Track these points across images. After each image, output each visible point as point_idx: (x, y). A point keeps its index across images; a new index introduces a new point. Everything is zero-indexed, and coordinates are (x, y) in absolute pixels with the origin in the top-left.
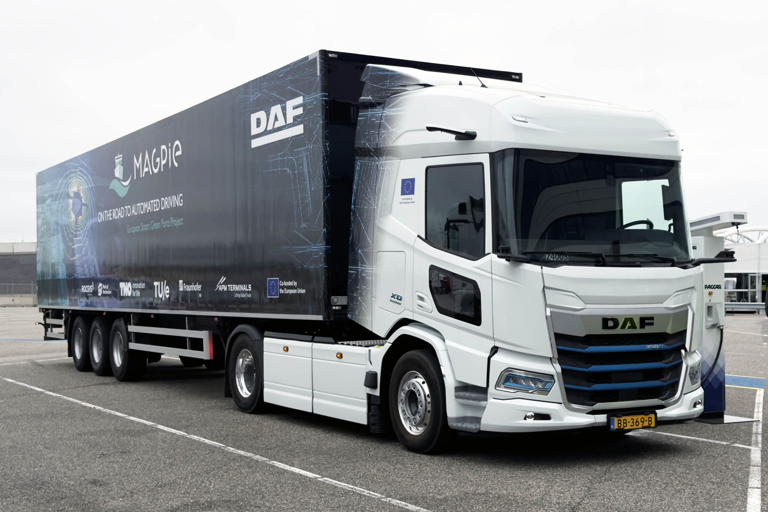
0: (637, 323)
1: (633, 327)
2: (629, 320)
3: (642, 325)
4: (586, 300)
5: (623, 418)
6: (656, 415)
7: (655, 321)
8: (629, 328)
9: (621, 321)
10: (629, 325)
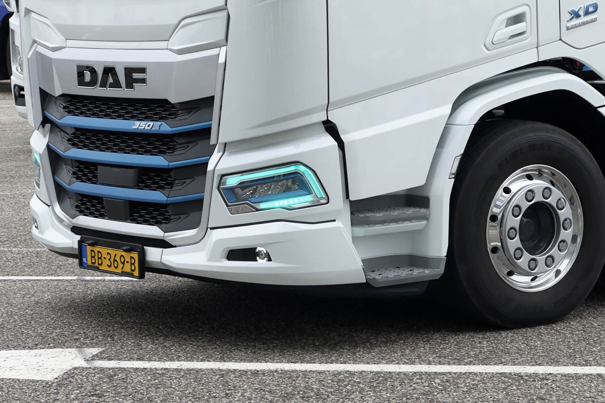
0: (122, 77)
2: (110, 69)
5: (97, 249)
6: (142, 255)
7: (148, 76)
8: (112, 86)
9: (100, 72)
10: (111, 80)
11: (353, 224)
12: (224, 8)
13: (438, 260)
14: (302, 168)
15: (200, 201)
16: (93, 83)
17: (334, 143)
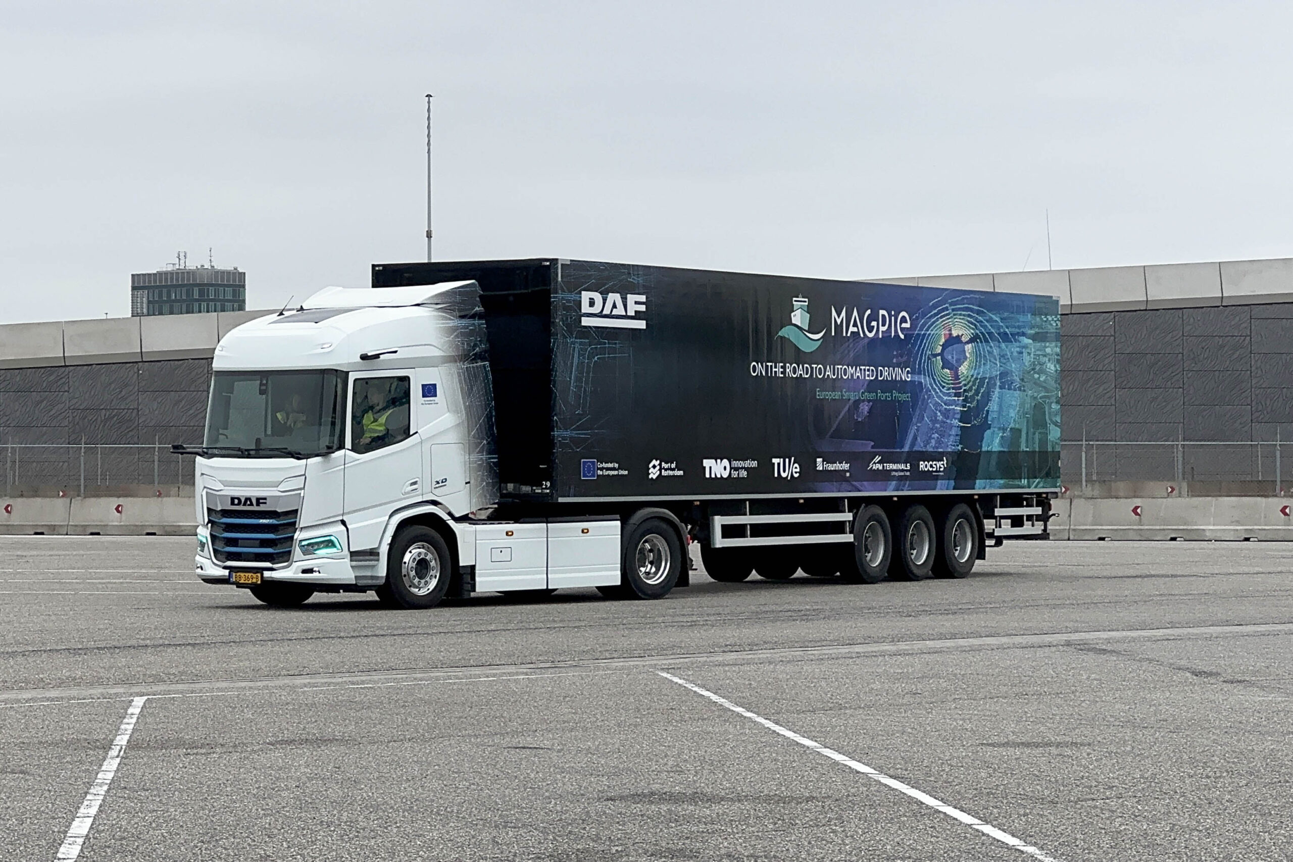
0: (254, 502)
1: (251, 504)
2: (248, 499)
3: (258, 504)
4: (226, 484)
5: (238, 574)
6: (262, 575)
7: (268, 501)
8: (249, 505)
9: (243, 501)
10: (249, 503)
11: (351, 561)
12: (305, 475)
13: (382, 577)
14: (332, 538)
15: (290, 552)
16: (239, 503)
17: (345, 529)
